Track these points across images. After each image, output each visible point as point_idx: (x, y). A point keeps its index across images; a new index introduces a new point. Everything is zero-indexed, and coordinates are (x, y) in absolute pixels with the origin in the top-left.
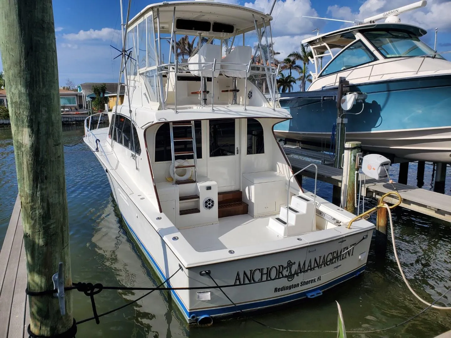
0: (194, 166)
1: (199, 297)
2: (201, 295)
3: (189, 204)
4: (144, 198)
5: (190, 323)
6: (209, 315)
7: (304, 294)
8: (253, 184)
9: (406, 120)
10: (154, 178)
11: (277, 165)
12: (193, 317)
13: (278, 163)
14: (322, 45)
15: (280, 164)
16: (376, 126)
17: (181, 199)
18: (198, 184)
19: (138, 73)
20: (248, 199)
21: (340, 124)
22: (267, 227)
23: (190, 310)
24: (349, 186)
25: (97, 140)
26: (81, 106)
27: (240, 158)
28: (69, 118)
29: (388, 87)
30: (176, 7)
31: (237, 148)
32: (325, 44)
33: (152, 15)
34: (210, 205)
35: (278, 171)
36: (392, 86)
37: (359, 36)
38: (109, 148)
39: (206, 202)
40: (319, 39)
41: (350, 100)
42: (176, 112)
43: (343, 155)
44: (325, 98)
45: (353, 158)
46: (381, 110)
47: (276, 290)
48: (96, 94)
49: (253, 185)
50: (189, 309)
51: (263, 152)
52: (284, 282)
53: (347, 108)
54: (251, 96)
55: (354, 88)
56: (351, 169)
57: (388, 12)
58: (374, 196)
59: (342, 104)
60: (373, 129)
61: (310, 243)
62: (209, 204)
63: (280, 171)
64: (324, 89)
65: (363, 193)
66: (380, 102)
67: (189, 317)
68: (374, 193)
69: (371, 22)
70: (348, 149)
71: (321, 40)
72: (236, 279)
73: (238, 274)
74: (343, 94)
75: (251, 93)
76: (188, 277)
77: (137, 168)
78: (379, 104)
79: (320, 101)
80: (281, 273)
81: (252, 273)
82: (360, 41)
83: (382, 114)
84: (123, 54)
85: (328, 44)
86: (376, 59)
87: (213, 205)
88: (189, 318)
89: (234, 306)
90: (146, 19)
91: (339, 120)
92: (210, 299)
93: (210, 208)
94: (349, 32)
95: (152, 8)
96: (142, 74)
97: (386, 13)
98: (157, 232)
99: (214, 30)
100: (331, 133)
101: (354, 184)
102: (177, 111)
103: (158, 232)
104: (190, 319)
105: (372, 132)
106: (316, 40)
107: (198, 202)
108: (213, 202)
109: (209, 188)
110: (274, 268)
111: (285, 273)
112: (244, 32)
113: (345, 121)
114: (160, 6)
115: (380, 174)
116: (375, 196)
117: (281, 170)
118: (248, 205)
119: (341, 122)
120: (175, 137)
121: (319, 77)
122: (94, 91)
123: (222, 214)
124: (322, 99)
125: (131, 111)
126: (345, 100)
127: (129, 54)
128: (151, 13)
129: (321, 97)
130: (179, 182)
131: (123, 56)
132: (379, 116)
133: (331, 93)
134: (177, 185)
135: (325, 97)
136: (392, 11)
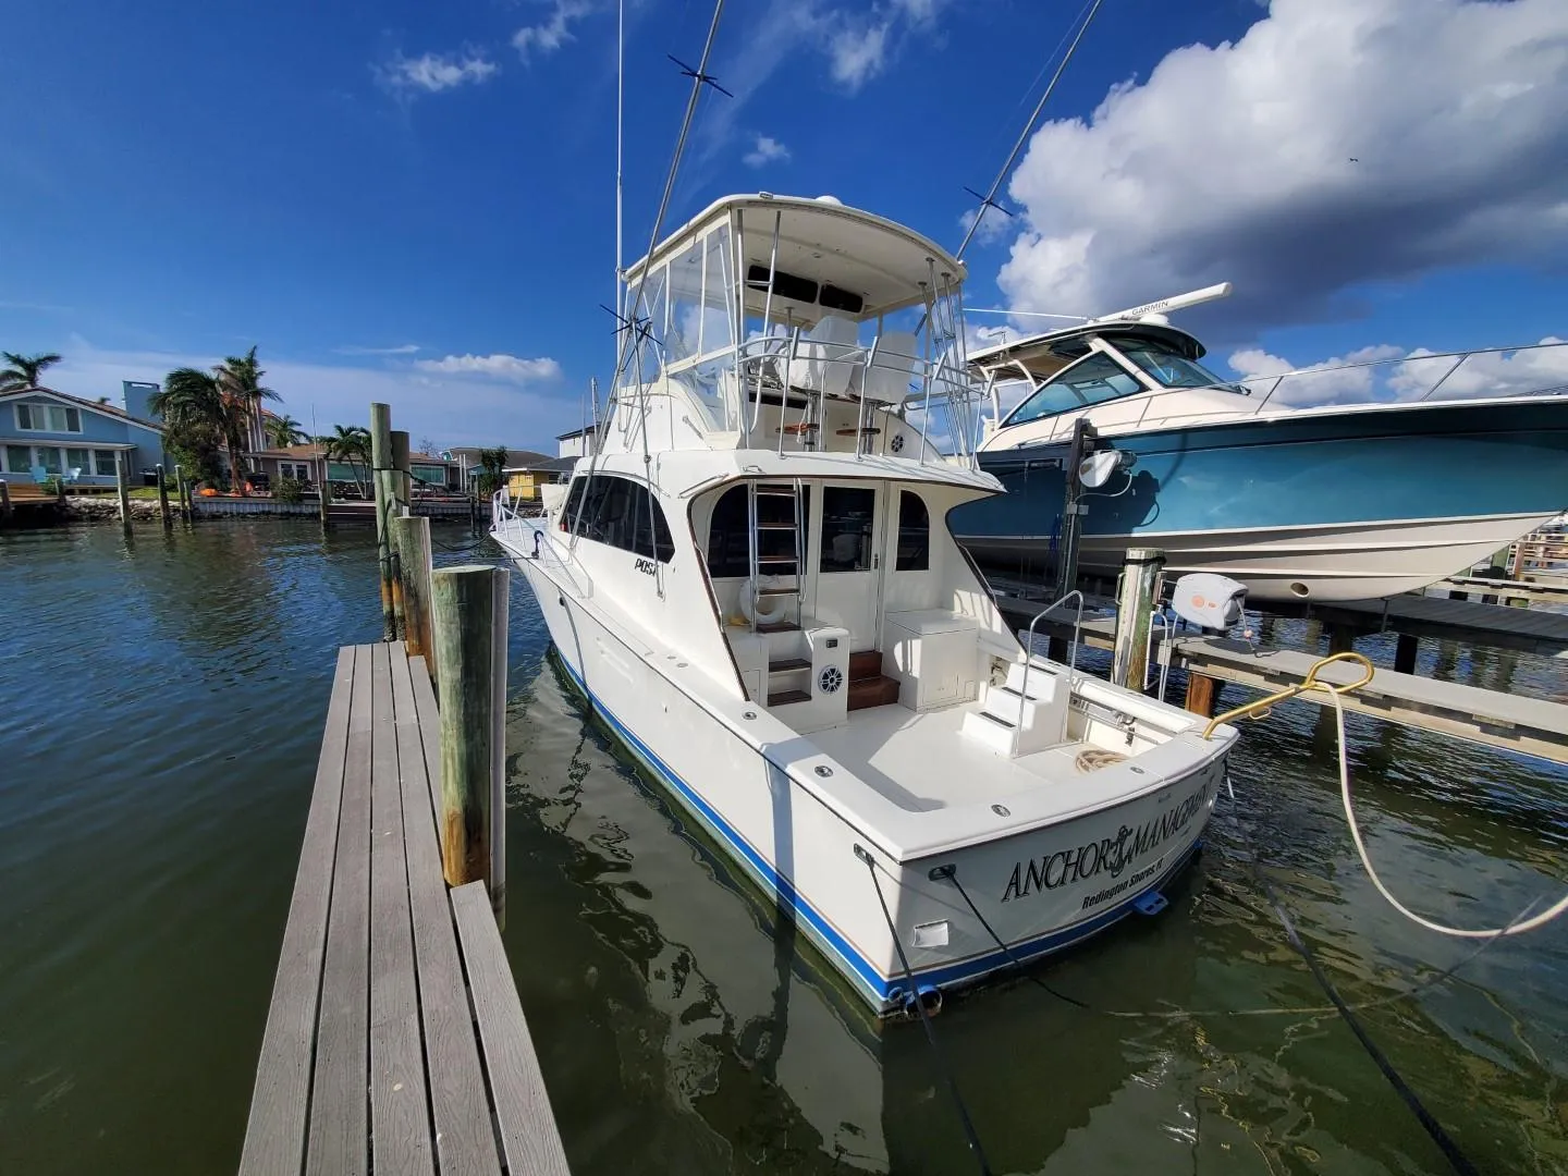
0: (797, 591)
1: (918, 938)
2: (924, 933)
3: (785, 679)
4: (686, 665)
5: (885, 1013)
6: (934, 985)
7: (1130, 905)
8: (917, 635)
9: (1215, 511)
10: (720, 613)
11: (956, 597)
12: (896, 995)
13: (959, 592)
14: (1010, 363)
15: (964, 595)
16: (1145, 522)
17: (774, 667)
18: (807, 633)
19: (663, 375)
20: (901, 669)
21: (1073, 517)
22: (959, 733)
23: (891, 976)
24: (1135, 644)
25: (539, 532)
26: (454, 487)
27: (882, 578)
28: (428, 508)
29: (1185, 441)
30: (783, 212)
31: (876, 556)
32: (1016, 362)
33: (727, 224)
34: (834, 684)
35: (957, 609)
36: (1193, 439)
37: (1098, 345)
38: (563, 553)
39: (826, 676)
40: (1004, 351)
41: (1102, 467)
42: (782, 455)
43: (1120, 575)
44: (1033, 465)
45: (1147, 585)
46: (1159, 491)
47: (1088, 902)
48: (486, 465)
49: (918, 638)
50: (887, 972)
51: (927, 568)
52: (1104, 880)
53: (1094, 482)
54: (901, 446)
55: (1105, 444)
56: (1142, 606)
57: (1143, 307)
58: (1183, 666)
59: (1082, 474)
60: (1136, 529)
61: (1166, 779)
62: (830, 680)
63: (962, 608)
64: (1023, 447)
65: (1164, 657)
66: (1157, 474)
67: (885, 996)
68: (1184, 660)
69: (1122, 319)
70: (1137, 562)
71: (1008, 353)
72: (1011, 884)
73: (1017, 871)
74: (1082, 455)
75: (902, 439)
76: (901, 884)
77: (660, 593)
78: (1154, 477)
79: (1022, 470)
80: (1104, 858)
81: (1048, 863)
82: (1102, 354)
83: (1159, 498)
84: (630, 326)
85: (1022, 362)
86: (1143, 388)
87: (838, 684)
88: (883, 999)
89: (1002, 950)
90: (702, 241)
91: (1072, 508)
92: (947, 943)
93: (832, 689)
94: (1076, 338)
95: (729, 206)
96: (674, 376)
97: (1139, 308)
98: (758, 752)
99: (823, 303)
100: (1048, 537)
101: (1146, 640)
102: (784, 453)
103: (762, 752)
104: (887, 1001)
105: (1134, 535)
106: (997, 354)
107: (807, 676)
108: (839, 676)
109: (833, 643)
110: (1094, 848)
111: (1111, 858)
112: (881, 313)
113: (1084, 510)
114: (750, 203)
115: (1227, 617)
116: (1187, 664)
117: (967, 606)
118: (899, 684)
119: (1075, 512)
120: (761, 520)
121: (1001, 427)
122: (483, 461)
123: (855, 704)
124: (1027, 465)
125: (648, 459)
126: (1090, 467)
127: (646, 328)
128: (726, 219)
129: (1024, 462)
130: (762, 629)
131: (630, 332)
132: (1154, 502)
133: (1052, 454)
134: (762, 635)
135: (1032, 462)
136: (1154, 304)
